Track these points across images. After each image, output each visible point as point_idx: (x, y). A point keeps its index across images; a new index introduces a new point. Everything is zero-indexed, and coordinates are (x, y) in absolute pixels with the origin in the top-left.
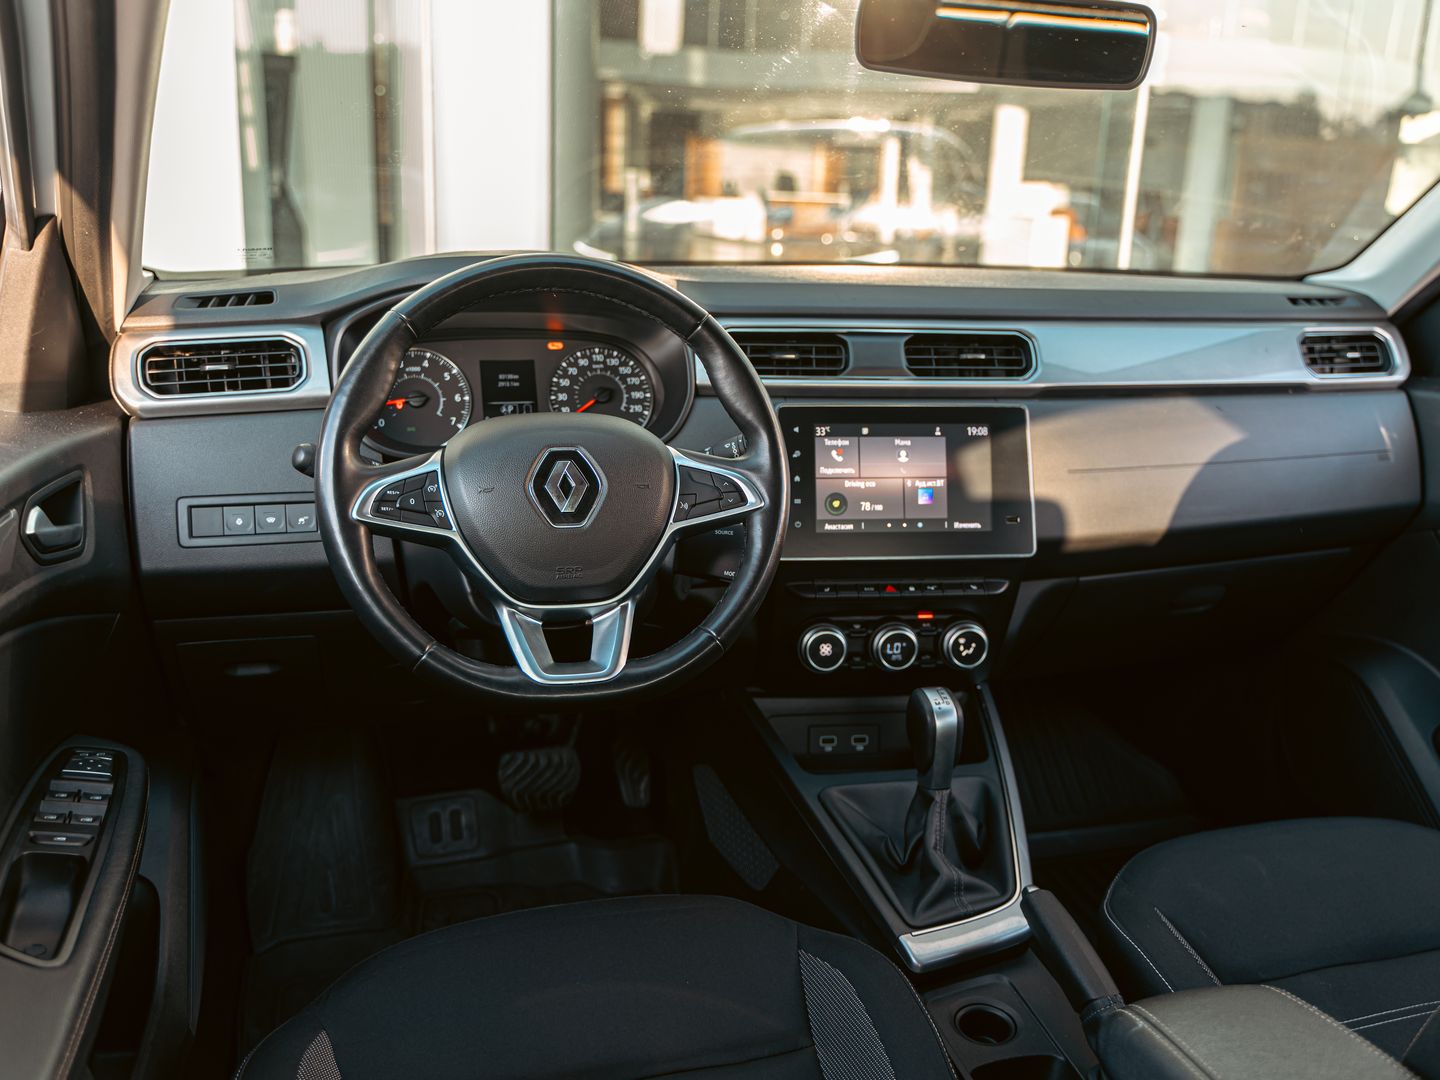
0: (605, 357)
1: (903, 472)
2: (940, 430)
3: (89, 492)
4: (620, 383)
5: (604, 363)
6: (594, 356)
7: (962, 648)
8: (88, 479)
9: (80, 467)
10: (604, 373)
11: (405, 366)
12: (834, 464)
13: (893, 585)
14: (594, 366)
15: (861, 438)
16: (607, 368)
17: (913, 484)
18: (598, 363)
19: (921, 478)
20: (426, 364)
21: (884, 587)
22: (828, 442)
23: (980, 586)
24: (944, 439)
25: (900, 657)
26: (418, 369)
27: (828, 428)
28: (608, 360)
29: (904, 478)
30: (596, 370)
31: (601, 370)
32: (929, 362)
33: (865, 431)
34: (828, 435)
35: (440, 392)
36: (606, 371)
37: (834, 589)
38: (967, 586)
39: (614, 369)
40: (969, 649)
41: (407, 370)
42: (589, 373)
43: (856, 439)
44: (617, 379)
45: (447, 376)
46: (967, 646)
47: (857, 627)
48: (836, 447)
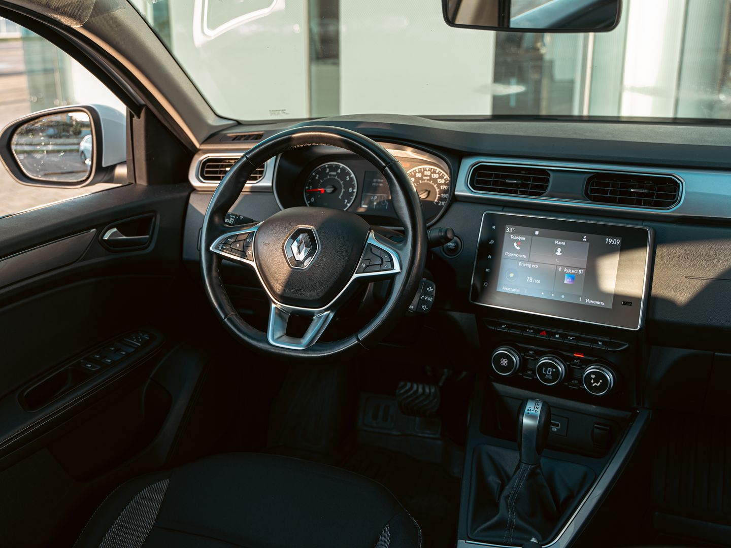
0: (432, 173)
1: (557, 261)
2: (586, 238)
3: (158, 223)
4: (436, 188)
5: (430, 176)
6: (425, 172)
7: (592, 381)
8: (158, 217)
9: (154, 211)
10: (429, 182)
11: (330, 171)
12: (516, 251)
13: (546, 331)
14: (424, 178)
15: (533, 237)
16: (431, 179)
17: (563, 270)
18: (427, 176)
19: (568, 267)
20: (339, 171)
21: (541, 331)
22: (512, 237)
23: (604, 343)
24: (588, 244)
25: (551, 377)
26: (335, 173)
27: (514, 229)
28: (432, 175)
29: (557, 265)
30: (425, 180)
31: (428, 180)
32: (605, 192)
33: (537, 233)
34: (513, 233)
35: (343, 186)
36: (430, 181)
37: (508, 326)
38: (596, 342)
39: (435, 180)
40: (597, 383)
41: (330, 173)
42: (420, 182)
43: (530, 237)
44: (435, 186)
45: (348, 178)
46: (596, 381)
47: (531, 353)
48: (517, 241)
